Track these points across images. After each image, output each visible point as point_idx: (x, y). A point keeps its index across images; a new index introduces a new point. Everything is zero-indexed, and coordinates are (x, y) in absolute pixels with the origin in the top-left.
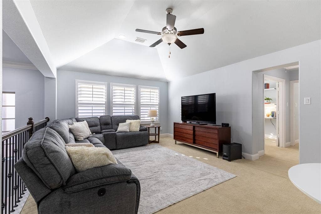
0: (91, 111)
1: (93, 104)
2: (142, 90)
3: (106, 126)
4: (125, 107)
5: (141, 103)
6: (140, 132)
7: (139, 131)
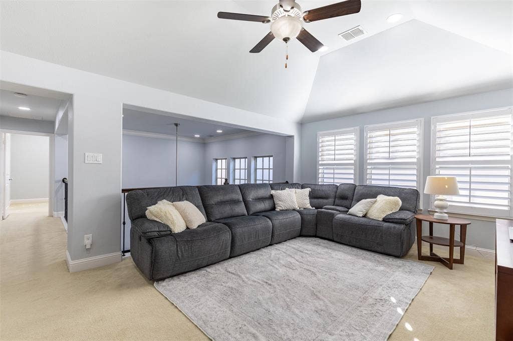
0: (332, 176)
1: (337, 166)
2: (440, 126)
3: (342, 201)
4: (389, 169)
5: (438, 160)
6: (383, 223)
7: (381, 219)
